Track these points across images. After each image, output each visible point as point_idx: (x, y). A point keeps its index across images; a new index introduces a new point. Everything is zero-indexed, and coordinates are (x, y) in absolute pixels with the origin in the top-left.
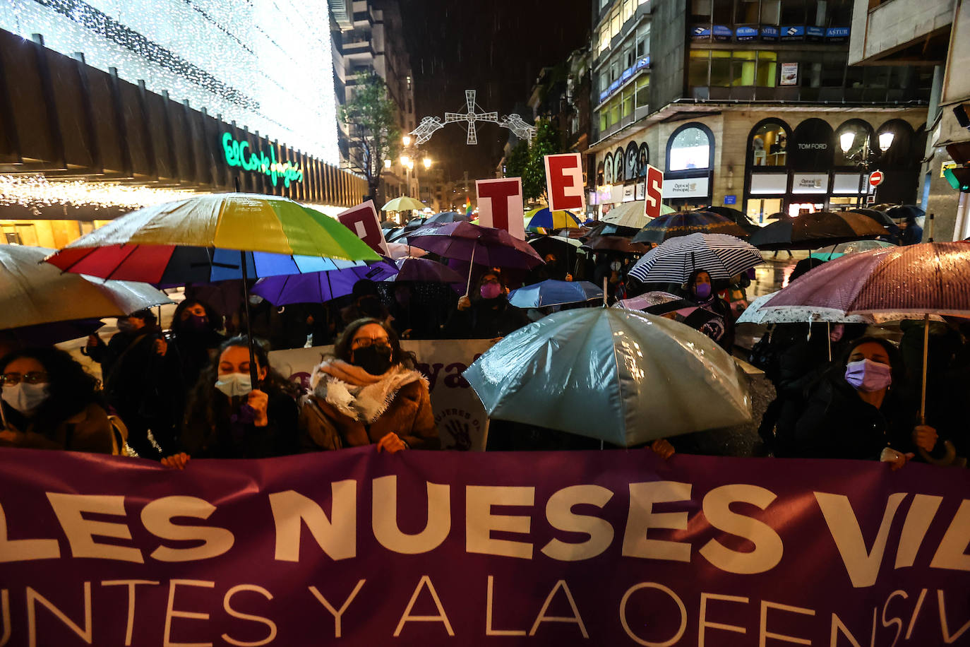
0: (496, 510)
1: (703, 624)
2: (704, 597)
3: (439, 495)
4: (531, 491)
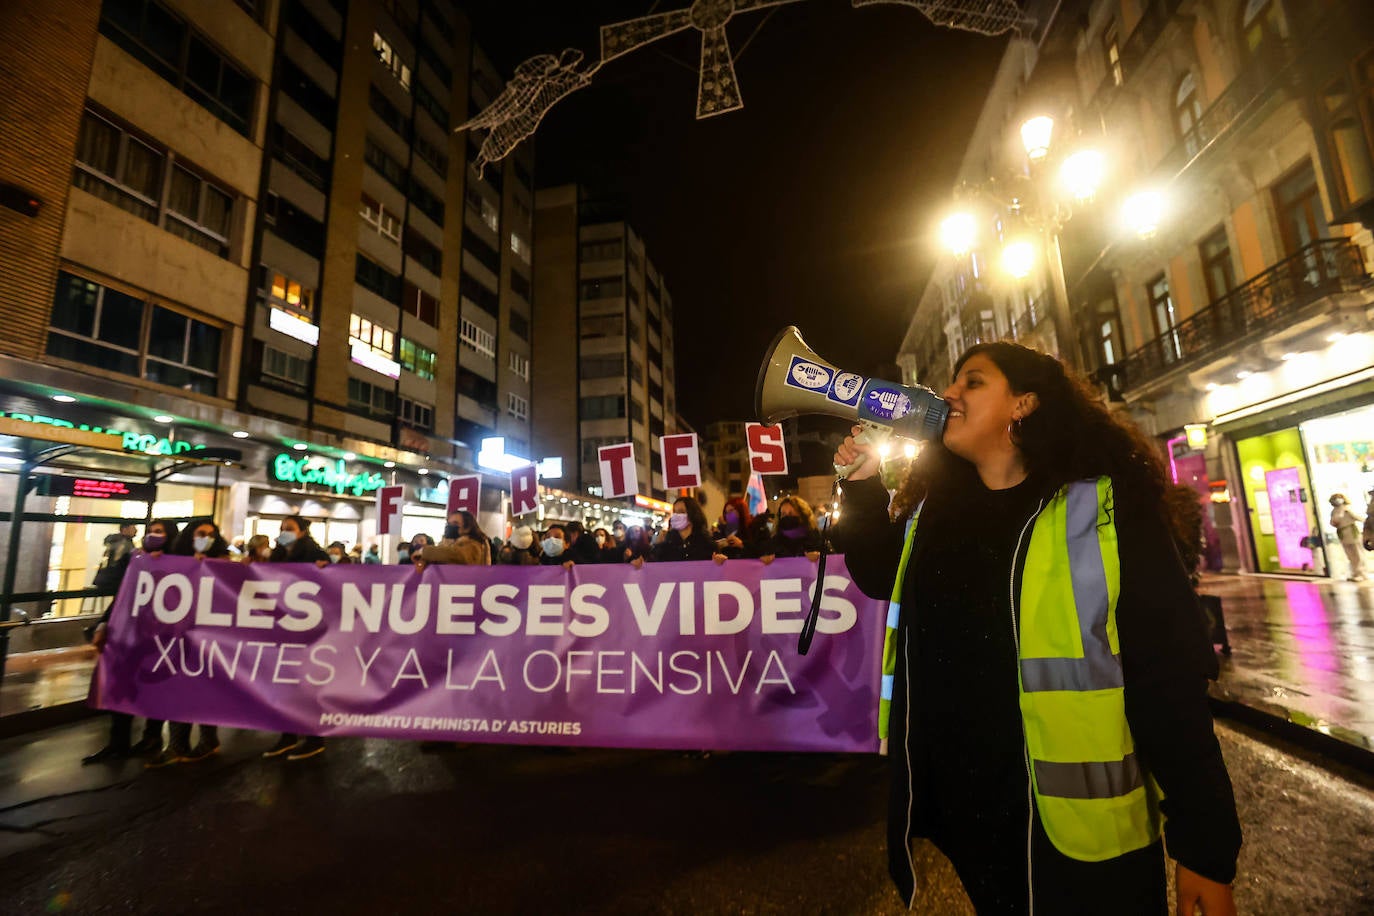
0: (456, 600)
1: (570, 672)
2: (570, 653)
3: (424, 592)
4: (473, 588)
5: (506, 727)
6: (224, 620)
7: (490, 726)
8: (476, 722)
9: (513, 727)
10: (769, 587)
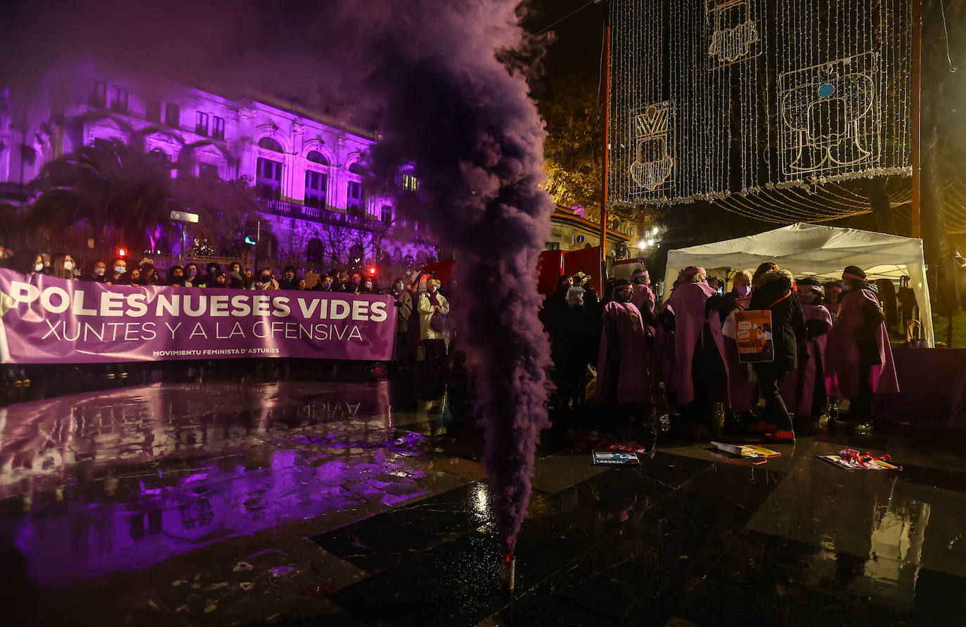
1: (273, 330)
2: (273, 323)
3: (203, 299)
5: (247, 352)
6: (92, 312)
7: (240, 352)
8: (233, 351)
9: (250, 351)
10: (356, 303)
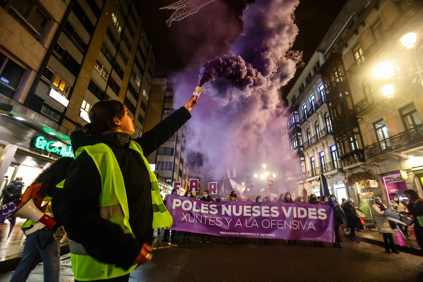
0: (247, 209)
1: (272, 224)
2: (271, 220)
3: (241, 207)
4: (251, 206)
5: (259, 235)
6: (198, 211)
7: (256, 235)
8: (253, 234)
9: (261, 234)
